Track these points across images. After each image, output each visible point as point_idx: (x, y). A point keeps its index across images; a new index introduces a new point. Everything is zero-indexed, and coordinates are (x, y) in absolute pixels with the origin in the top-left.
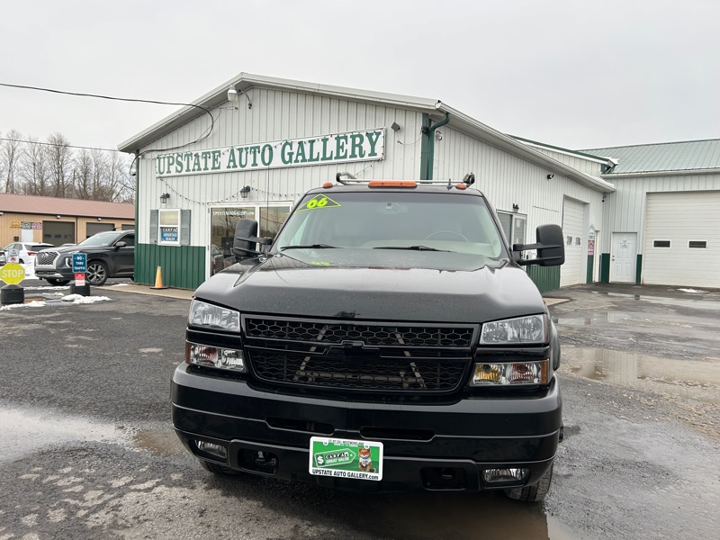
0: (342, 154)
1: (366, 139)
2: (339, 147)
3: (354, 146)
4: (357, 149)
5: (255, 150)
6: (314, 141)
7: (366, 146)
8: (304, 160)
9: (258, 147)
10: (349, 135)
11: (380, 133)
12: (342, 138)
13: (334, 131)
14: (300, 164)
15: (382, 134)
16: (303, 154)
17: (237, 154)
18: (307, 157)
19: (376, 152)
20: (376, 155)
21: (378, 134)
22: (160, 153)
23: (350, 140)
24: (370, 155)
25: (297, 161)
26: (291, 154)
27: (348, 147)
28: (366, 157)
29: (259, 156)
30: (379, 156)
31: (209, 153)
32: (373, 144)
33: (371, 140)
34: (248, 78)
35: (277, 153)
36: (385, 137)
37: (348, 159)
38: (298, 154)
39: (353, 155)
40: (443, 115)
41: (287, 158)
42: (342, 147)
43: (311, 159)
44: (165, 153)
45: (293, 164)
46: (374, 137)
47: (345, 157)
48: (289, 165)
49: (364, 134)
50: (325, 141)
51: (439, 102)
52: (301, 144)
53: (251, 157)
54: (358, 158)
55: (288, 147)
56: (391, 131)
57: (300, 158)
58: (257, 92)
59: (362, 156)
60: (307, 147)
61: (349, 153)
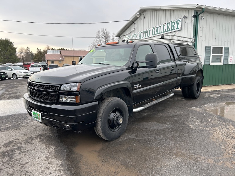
0: (168, 30)
1: (176, 23)
2: (168, 27)
3: (172, 26)
4: (173, 27)
5: (145, 32)
6: (161, 26)
7: (176, 26)
8: (158, 34)
9: (146, 31)
10: (170, 23)
11: (180, 20)
12: (169, 24)
13: (167, 22)
14: (157, 35)
15: (181, 21)
16: (158, 31)
17: (141, 33)
18: (159, 32)
19: (178, 27)
20: (178, 28)
21: (179, 21)
22: (124, 36)
23: (171, 24)
24: (177, 29)
25: (156, 34)
26: (154, 32)
27: (170, 27)
28: (176, 30)
29: (146, 33)
30: (179, 29)
31: (135, 35)
32: (178, 24)
33: (177, 23)
34: (143, 8)
35: (151, 32)
36: (182, 21)
37: (170, 31)
38: (156, 32)
39: (172, 30)
40: (201, 9)
41: (153, 34)
42: (169, 27)
43: (160, 33)
44: (125, 36)
45: (155, 35)
46: (178, 22)
47: (169, 31)
48: (154, 35)
49: (175, 21)
50: (164, 25)
51: (197, 4)
52: (157, 28)
53: (144, 34)
54: (173, 31)
55: (154, 29)
56: (184, 19)
57: (157, 33)
58: (146, 12)
59: (174, 29)
60: (159, 29)
61: (171, 29)
